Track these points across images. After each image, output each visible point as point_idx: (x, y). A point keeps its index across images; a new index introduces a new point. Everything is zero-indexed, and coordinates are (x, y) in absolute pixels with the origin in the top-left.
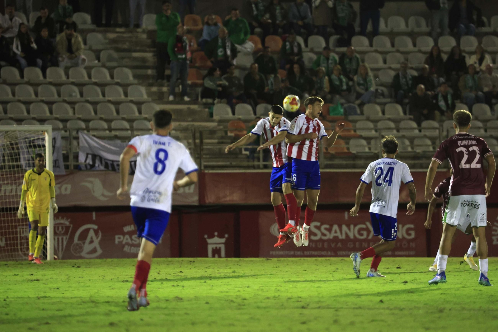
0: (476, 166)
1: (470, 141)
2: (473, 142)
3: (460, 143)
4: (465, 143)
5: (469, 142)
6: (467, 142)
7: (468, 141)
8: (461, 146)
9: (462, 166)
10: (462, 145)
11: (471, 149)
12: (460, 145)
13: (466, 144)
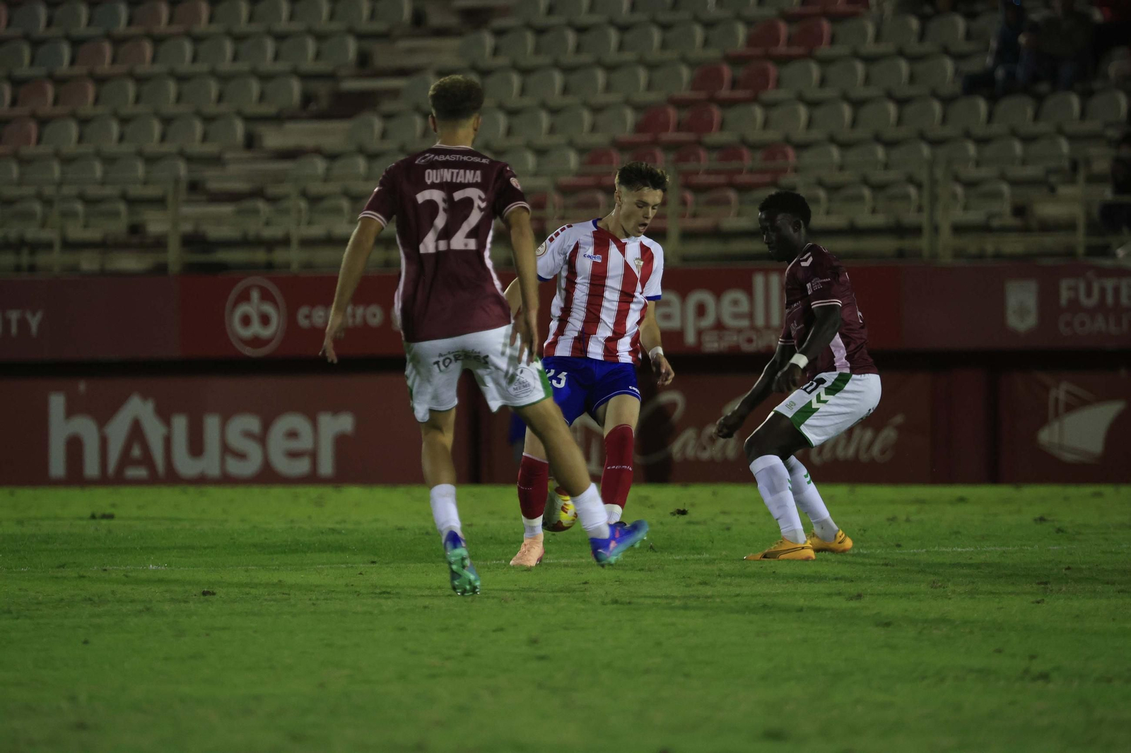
0: (466, 245)
1: (462, 172)
2: (470, 176)
3: (431, 176)
4: (447, 175)
5: (458, 173)
6: (453, 173)
7: (455, 171)
8: (433, 186)
9: (426, 247)
10: (438, 181)
11: (458, 196)
12: (429, 182)
13: (449, 180)
